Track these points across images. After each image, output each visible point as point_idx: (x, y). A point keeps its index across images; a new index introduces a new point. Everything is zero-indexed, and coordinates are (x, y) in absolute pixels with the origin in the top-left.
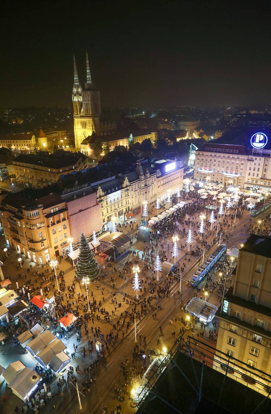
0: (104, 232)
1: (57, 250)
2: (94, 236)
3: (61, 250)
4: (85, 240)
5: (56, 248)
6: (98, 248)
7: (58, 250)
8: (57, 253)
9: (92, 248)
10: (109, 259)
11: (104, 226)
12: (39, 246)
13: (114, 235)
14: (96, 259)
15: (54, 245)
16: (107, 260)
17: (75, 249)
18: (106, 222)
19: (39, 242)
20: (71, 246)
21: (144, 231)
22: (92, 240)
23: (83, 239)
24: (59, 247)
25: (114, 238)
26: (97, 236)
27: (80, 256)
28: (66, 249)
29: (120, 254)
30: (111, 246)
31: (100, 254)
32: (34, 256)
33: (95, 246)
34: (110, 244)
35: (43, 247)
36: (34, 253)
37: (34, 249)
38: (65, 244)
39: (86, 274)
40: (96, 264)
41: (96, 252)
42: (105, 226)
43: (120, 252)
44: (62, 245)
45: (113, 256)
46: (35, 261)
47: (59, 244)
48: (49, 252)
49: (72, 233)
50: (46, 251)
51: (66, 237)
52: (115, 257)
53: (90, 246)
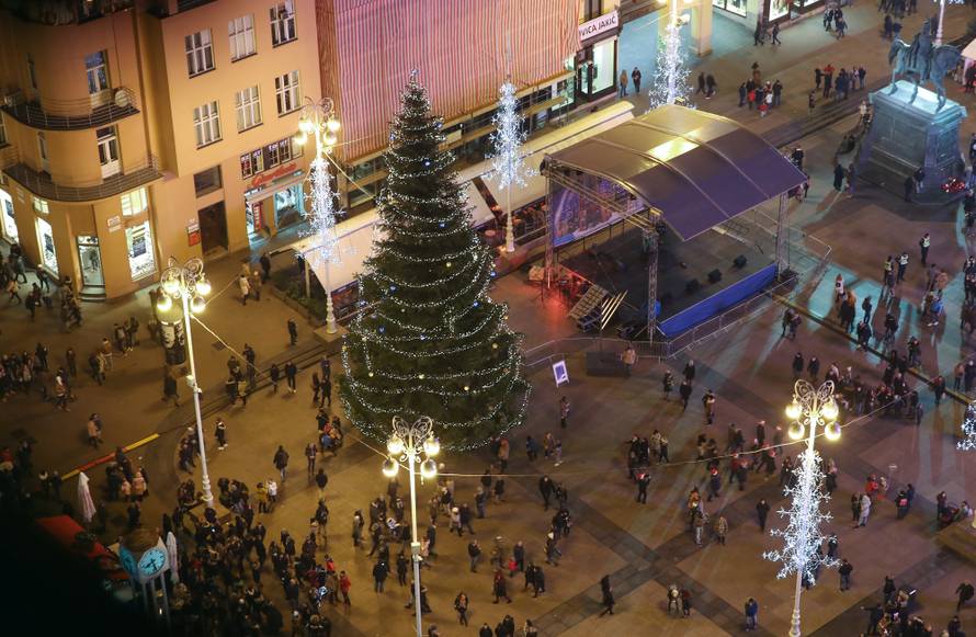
0: (586, 100)
1: (210, 199)
2: (508, 120)
3: (236, 194)
4: (428, 148)
5: (206, 181)
6: (530, 217)
7: (220, 206)
8: (213, 225)
9: (479, 213)
10: (608, 312)
11: (587, 52)
12: (84, 157)
13: (661, 134)
14: (507, 301)
15: (191, 160)
16: (590, 326)
17: (344, 211)
18: (610, 17)
19: (80, 124)
20: (322, 178)
21: (918, 121)
22: (480, 149)
23: (417, 131)
24: (233, 178)
25: (664, 152)
26: (529, 129)
27: (384, 263)
28: (285, 200)
29: (693, 289)
30: (632, 215)
31: (536, 272)
32: (43, 229)
33: (506, 204)
34: (622, 197)
35: (111, 168)
36: (43, 206)
37: (46, 175)
38: (277, 160)
39: (413, 408)
40: (504, 339)
41: (509, 248)
42: (602, 54)
43: (695, 272)
44: (249, 167)
45: (638, 297)
46: (50, 262)
47: (228, 153)
48: (151, 213)
49: (342, 83)
50: (134, 202)
51: (284, 106)
52: (654, 306)
53: (470, 199)
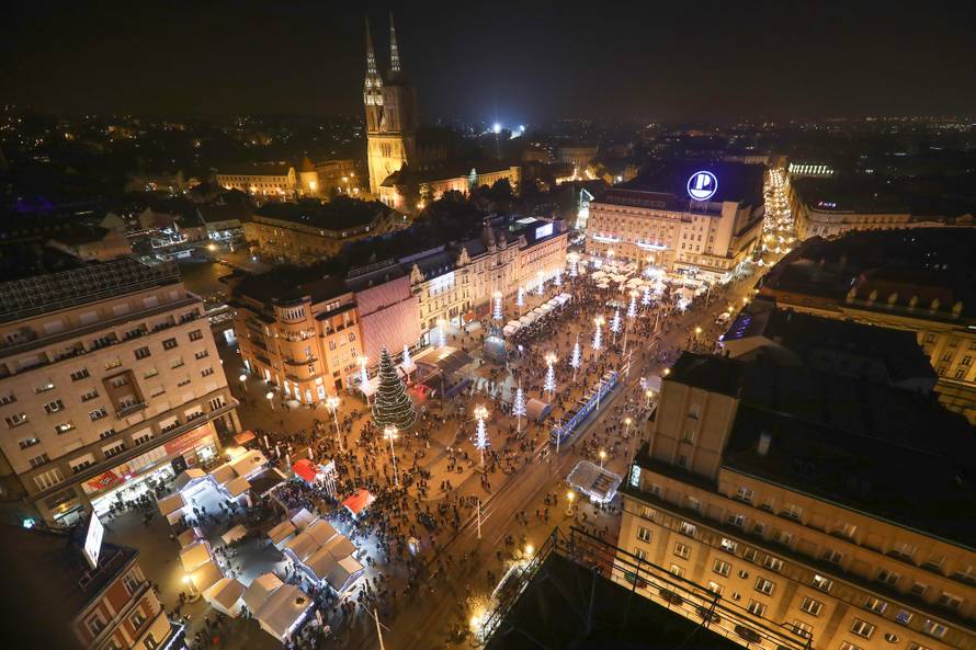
0: (423, 347)
1: (337, 378)
2: (406, 354)
3: (344, 377)
4: (388, 361)
5: (336, 374)
6: (413, 374)
7: (340, 380)
8: (339, 384)
9: (400, 374)
10: (433, 394)
11: (423, 336)
12: (305, 372)
13: (440, 353)
14: (409, 395)
15: (332, 370)
16: (429, 397)
17: (371, 376)
18: (427, 329)
19: (304, 364)
20: (364, 371)
21: (496, 344)
22: (399, 361)
23: (386, 360)
24: (343, 373)
25: (442, 357)
26: (411, 354)
27: (380, 389)
28: (355, 376)
29: (452, 386)
30: (437, 372)
31: (416, 387)
32: (296, 390)
33: (408, 372)
34: (434, 368)
35: (313, 373)
36: (296, 384)
37: (296, 377)
38: (353, 368)
39: (391, 421)
40: (410, 403)
41: (409, 382)
42: (426, 337)
43: (453, 383)
44: (346, 370)
45: (439, 390)
46: (298, 397)
47: (341, 367)
48: (323, 383)
49: (366, 348)
50: (319, 381)
51: (354, 355)
52: (443, 391)
53: (399, 372)
